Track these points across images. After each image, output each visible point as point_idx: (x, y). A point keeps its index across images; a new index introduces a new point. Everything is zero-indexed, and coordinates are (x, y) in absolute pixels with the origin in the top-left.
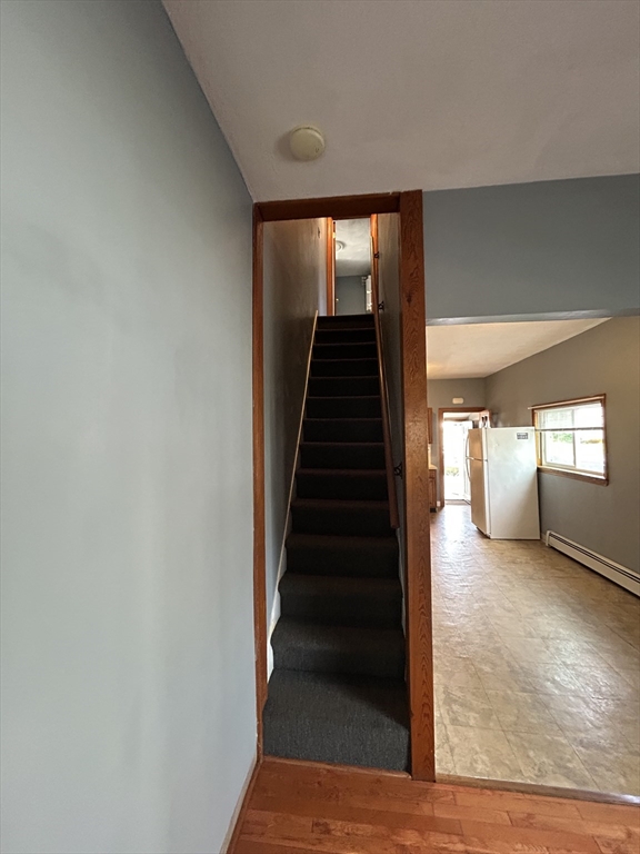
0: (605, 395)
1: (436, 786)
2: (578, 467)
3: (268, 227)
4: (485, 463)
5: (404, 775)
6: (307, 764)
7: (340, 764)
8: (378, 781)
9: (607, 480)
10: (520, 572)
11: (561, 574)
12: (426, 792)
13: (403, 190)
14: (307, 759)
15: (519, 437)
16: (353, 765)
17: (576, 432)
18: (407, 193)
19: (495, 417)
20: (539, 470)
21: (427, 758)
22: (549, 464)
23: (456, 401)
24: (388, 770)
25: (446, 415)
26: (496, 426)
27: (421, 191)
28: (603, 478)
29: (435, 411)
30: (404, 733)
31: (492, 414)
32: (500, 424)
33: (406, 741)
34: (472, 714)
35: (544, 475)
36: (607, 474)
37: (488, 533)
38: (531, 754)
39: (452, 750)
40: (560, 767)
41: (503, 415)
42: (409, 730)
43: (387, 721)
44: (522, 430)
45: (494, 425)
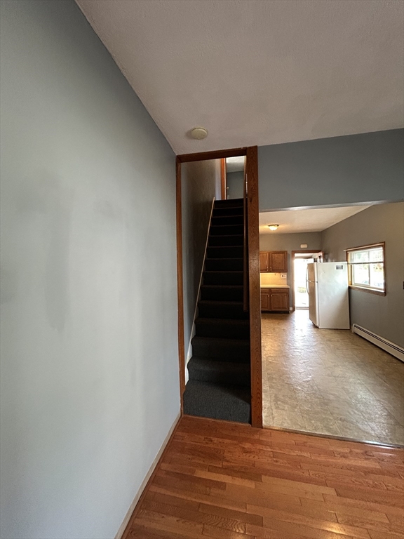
0: (384, 242)
1: (263, 430)
2: (371, 286)
3: (184, 165)
4: (316, 283)
5: (248, 425)
6: (203, 418)
7: (218, 419)
8: (236, 426)
9: (385, 293)
10: (332, 346)
11: (356, 347)
12: (258, 431)
13: (248, 146)
14: (204, 416)
15: (337, 268)
16: (225, 419)
17: (370, 265)
18: (250, 148)
19: (326, 256)
20: (349, 288)
21: (259, 417)
22: (356, 284)
23: (302, 246)
24: (241, 422)
25: (296, 255)
26: (327, 261)
27: (256, 147)
28: (383, 291)
29: (289, 252)
30: (248, 406)
31: (324, 254)
32: (329, 260)
33: (249, 409)
34: (286, 406)
35: (353, 291)
36: (385, 289)
37: (317, 325)
38: (313, 422)
39: (273, 418)
40: (325, 427)
41: (331, 255)
42: (250, 404)
43: (240, 401)
44: (339, 264)
45: (326, 260)
